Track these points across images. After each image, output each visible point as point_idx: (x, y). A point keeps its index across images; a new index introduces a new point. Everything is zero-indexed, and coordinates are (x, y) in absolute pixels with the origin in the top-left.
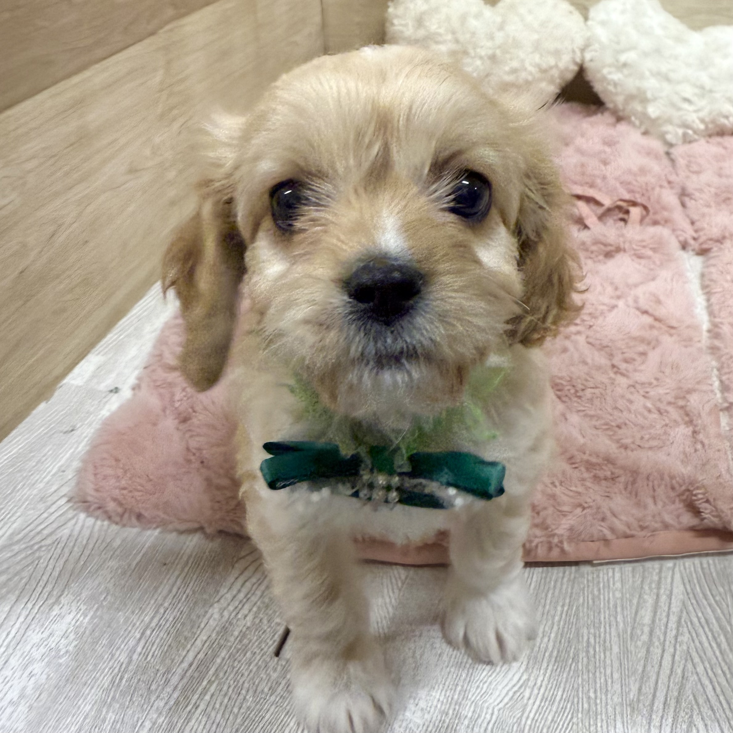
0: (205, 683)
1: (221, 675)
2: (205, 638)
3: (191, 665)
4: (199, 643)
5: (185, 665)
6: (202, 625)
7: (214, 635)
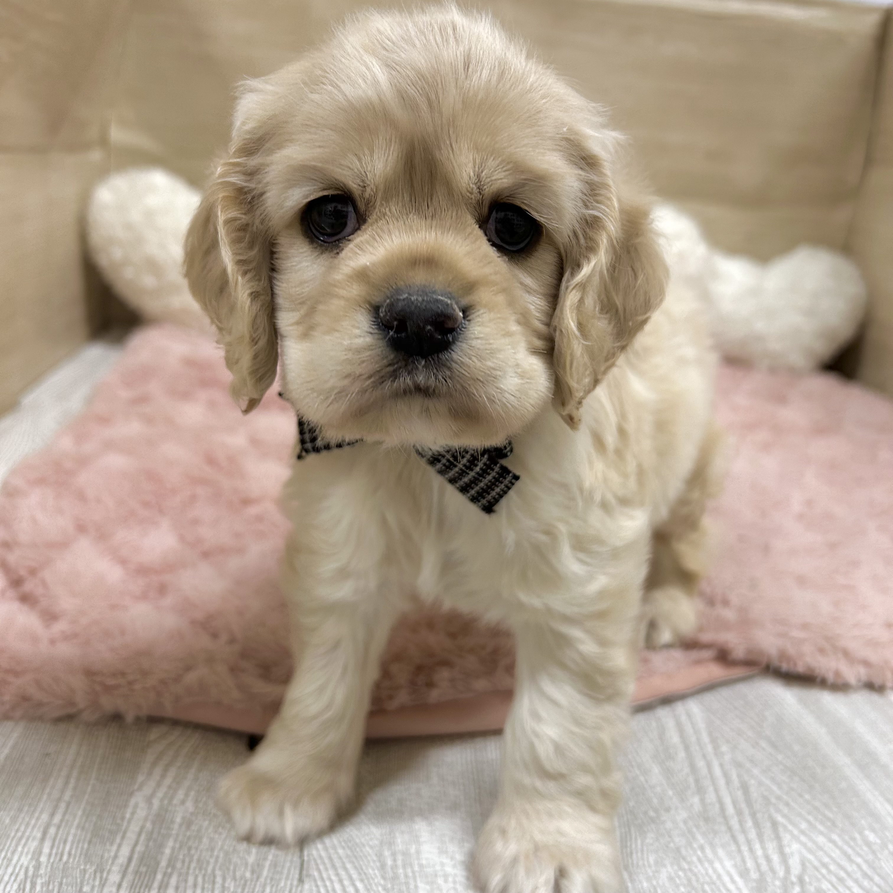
0: (159, 877)
1: (179, 865)
2: (137, 829)
3: (130, 859)
4: (131, 836)
5: (122, 860)
6: (128, 816)
7: (149, 825)
